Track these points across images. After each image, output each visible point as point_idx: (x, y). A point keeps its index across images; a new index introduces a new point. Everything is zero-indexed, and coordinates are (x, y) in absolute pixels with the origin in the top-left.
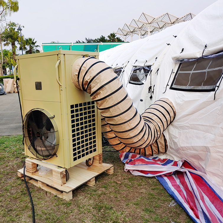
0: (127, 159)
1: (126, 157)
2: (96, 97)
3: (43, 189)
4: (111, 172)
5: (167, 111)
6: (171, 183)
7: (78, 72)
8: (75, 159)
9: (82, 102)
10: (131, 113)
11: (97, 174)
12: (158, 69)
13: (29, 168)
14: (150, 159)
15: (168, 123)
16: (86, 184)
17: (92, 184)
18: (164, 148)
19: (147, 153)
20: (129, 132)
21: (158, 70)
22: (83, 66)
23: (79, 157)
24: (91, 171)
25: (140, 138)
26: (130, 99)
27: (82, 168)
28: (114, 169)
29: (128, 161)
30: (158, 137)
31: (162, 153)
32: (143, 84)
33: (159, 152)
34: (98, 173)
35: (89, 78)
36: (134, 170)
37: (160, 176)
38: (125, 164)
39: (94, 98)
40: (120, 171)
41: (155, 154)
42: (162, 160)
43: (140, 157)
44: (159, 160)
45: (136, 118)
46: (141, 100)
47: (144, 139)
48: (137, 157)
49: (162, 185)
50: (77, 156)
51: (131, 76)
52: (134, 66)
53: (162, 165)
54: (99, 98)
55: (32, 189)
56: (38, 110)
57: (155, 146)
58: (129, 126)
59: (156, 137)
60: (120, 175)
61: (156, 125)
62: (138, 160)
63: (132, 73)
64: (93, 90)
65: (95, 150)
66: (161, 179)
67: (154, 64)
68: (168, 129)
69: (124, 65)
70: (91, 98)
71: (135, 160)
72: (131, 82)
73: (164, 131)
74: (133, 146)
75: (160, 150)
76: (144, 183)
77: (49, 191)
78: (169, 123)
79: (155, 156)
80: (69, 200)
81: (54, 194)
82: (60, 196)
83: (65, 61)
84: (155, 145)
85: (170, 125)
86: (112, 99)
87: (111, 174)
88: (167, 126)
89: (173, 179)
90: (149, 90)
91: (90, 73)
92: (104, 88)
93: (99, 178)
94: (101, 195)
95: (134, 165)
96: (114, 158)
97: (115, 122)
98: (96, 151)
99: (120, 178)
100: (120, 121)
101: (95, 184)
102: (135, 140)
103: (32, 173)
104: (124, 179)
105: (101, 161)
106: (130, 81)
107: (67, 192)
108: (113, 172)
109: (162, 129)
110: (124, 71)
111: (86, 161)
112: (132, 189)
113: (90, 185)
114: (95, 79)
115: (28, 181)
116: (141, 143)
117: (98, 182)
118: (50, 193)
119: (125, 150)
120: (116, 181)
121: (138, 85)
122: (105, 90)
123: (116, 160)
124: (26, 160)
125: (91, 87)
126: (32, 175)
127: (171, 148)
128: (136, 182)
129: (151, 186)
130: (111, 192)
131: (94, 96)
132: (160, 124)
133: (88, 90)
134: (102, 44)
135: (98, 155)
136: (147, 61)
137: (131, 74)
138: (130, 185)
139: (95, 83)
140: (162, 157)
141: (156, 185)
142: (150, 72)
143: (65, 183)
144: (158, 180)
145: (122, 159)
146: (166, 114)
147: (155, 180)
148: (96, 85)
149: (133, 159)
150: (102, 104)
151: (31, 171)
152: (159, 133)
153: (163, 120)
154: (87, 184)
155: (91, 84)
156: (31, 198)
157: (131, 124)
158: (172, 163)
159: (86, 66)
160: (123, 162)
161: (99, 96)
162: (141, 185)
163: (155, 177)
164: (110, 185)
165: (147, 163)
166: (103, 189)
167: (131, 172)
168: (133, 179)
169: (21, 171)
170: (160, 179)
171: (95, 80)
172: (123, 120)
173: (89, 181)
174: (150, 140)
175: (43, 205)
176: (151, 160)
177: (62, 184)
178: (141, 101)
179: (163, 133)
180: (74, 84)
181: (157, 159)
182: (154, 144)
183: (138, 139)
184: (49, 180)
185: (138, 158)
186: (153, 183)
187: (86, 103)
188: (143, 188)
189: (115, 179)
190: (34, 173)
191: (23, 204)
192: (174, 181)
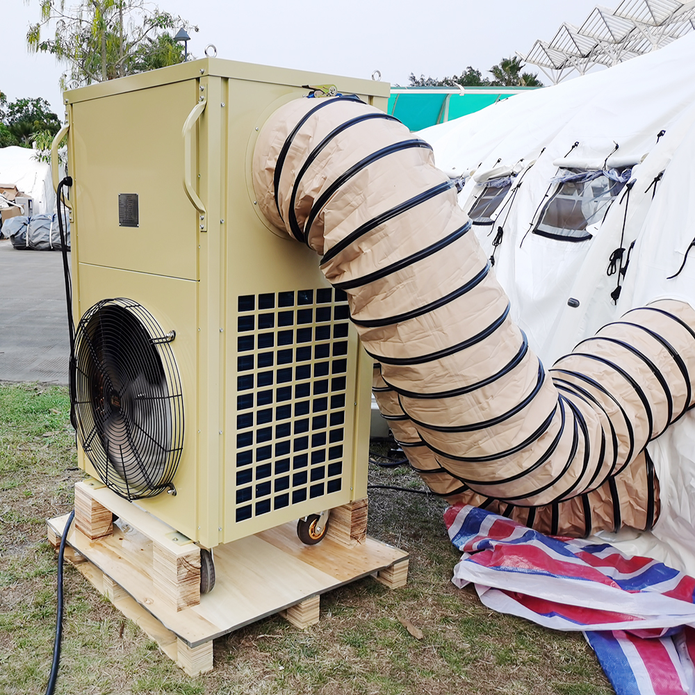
0: (475, 536)
1: (471, 526)
2: (344, 268)
3: (118, 606)
4: (398, 579)
5: (678, 359)
6: (653, 677)
7: (277, 157)
8: (243, 514)
9: (295, 288)
10: (494, 354)
11: (331, 581)
12: (661, 174)
13: (84, 519)
14: (568, 553)
15: (674, 411)
16: (284, 616)
17: (307, 618)
18: (645, 511)
19: (564, 523)
20: (477, 434)
21: (657, 179)
22: (299, 132)
23: (263, 508)
24: (311, 563)
25: (527, 464)
26: (500, 292)
27: (282, 547)
28: (410, 570)
29: (475, 546)
30: (618, 467)
31: (631, 529)
32: (590, 237)
33: (617, 525)
34: (336, 576)
35: (316, 185)
36: (492, 588)
37: (608, 635)
38: (462, 553)
39: (336, 272)
40: (434, 580)
41: (599, 529)
42: (628, 562)
43: (528, 536)
44: (615, 560)
45: (516, 377)
46: (574, 304)
47: (546, 470)
48: (513, 537)
49: (609, 680)
50: (254, 501)
51: (546, 206)
52: (561, 168)
53: (622, 585)
54: (353, 272)
55: (79, 599)
56: (117, 306)
57: (604, 497)
58: (483, 409)
59: (610, 463)
60: (430, 600)
61: (613, 414)
62: (515, 550)
63: (550, 195)
64: (333, 237)
65: (335, 486)
66: (609, 650)
67: (644, 157)
68: (671, 435)
69: (526, 164)
70: (325, 271)
71: (503, 550)
72: (542, 227)
73: (649, 440)
74: (492, 491)
75: (623, 516)
76: (524, 655)
77: (134, 621)
78: (677, 410)
79: (597, 538)
80: (196, 674)
81: (150, 637)
82: (167, 650)
83: (225, 108)
84: (605, 495)
85: (685, 418)
86: (409, 281)
87: (393, 587)
88: (669, 424)
89: (663, 659)
90: (613, 263)
91: (323, 164)
92: (376, 233)
93: (343, 597)
94: (329, 675)
95: (497, 566)
96: (424, 522)
97: (417, 386)
98: (339, 488)
99: (427, 613)
100: (442, 380)
101: (317, 621)
102: (505, 469)
103: (93, 538)
104: (446, 619)
105: (358, 532)
106: (539, 223)
107: (192, 640)
108: (405, 583)
109: (641, 435)
110: (519, 186)
111: (301, 522)
112: (466, 673)
113: (297, 624)
114: (341, 188)
115: (76, 566)
116: (529, 484)
117: (334, 615)
118: (136, 630)
119: (467, 499)
120: (405, 622)
121: (569, 243)
122: (381, 242)
123: (429, 529)
124: (78, 489)
125: (323, 227)
126: (92, 545)
127: (674, 516)
128: (491, 642)
129: (555, 675)
130: (373, 671)
131: (337, 267)
132: (636, 413)
133: (315, 237)
134: (463, 91)
135: (351, 507)
136: (617, 147)
137: (547, 199)
138: (463, 651)
139: (339, 209)
140: (630, 547)
141: (581, 674)
142: (625, 188)
143: (196, 603)
144: (594, 653)
145: (453, 530)
146: (669, 369)
147: (579, 648)
148: (346, 215)
149: (494, 543)
150: (366, 301)
151: (88, 529)
152: (623, 450)
153: (652, 395)
154: (288, 618)
155: (324, 209)
156: (60, 638)
157: (490, 401)
158: (672, 584)
159: (310, 134)
160: (455, 542)
161: (354, 265)
162: (513, 662)
163: (581, 632)
164: (377, 636)
165: (555, 569)
166: (347, 650)
167: (480, 593)
168: (481, 627)
169: (57, 524)
170: (602, 647)
171: (343, 193)
172: (456, 379)
173: (296, 606)
174: (578, 476)
175: (92, 678)
176: (576, 556)
177: (183, 604)
178: (570, 304)
179: (644, 449)
180: (262, 209)
181: (602, 555)
182: (600, 491)
183: (521, 466)
184: (141, 577)
185: (518, 540)
186: (567, 660)
187: (310, 292)
188: (517, 677)
189: (403, 612)
190: (99, 541)
191: (25, 659)
192: (666, 670)
